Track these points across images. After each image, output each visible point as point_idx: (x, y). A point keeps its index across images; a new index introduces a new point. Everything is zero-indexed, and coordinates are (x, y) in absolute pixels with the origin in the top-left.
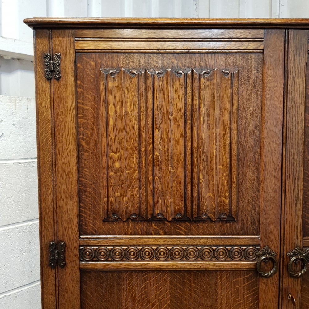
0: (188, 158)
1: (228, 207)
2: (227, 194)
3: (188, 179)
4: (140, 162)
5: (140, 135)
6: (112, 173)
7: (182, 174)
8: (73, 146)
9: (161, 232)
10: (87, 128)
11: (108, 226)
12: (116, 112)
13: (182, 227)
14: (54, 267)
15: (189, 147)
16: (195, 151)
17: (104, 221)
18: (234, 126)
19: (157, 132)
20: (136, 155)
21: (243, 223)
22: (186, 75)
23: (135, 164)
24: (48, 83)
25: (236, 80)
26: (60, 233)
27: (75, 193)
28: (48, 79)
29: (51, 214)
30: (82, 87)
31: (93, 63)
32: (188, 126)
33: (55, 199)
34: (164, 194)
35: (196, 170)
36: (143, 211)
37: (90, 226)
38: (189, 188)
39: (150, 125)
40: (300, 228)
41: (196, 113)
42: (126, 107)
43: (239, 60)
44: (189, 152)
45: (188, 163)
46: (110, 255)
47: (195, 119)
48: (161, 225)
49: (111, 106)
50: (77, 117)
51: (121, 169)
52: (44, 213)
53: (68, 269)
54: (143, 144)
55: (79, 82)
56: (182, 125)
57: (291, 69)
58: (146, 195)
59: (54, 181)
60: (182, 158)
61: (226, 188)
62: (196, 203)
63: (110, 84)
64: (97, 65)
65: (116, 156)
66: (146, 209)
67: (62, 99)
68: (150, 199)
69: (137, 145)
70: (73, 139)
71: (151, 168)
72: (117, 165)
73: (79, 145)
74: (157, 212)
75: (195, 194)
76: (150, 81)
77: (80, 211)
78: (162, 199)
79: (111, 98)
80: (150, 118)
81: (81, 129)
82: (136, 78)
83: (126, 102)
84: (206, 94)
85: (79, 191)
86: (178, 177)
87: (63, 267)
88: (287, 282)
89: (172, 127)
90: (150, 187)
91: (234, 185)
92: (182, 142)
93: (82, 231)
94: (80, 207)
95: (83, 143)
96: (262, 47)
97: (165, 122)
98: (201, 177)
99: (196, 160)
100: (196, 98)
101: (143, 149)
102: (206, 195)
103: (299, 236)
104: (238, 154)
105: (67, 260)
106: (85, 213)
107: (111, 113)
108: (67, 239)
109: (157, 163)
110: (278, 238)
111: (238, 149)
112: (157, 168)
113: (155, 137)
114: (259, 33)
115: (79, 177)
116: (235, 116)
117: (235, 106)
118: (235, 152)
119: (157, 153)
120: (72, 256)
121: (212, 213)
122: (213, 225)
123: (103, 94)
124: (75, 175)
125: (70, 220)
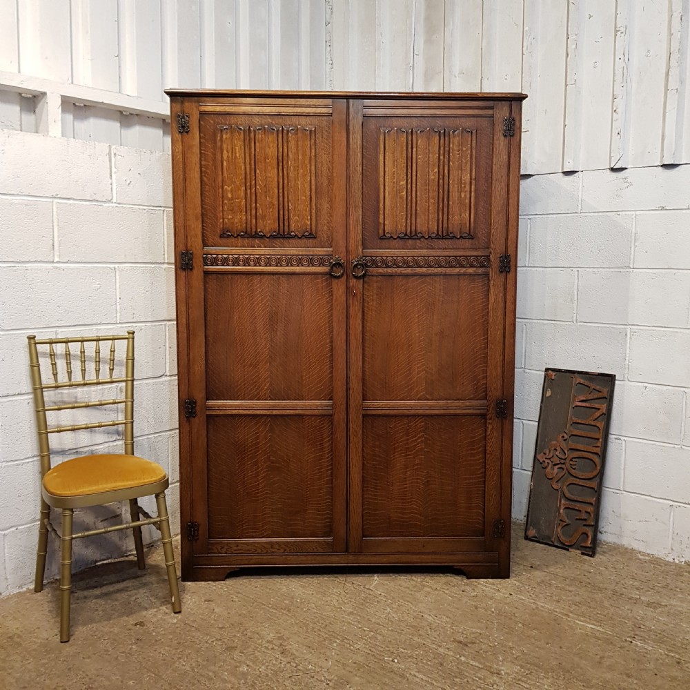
0: (281, 191)
1: (309, 227)
2: (309, 218)
3: (281, 206)
4: (246, 194)
5: (246, 173)
6: (226, 201)
7: (276, 203)
8: (198, 181)
9: (262, 246)
10: (207, 168)
11: (224, 240)
12: (228, 157)
13: (278, 242)
14: (184, 269)
15: (281, 183)
16: (285, 185)
17: (221, 237)
18: (313, 168)
19: (258, 171)
20: (243, 188)
21: (321, 239)
22: (278, 130)
23: (243, 194)
24: (180, 135)
25: (313, 135)
26: (189, 245)
27: (200, 215)
28: (180, 132)
29: (182, 231)
30: (204, 138)
31: (212, 121)
32: (280, 168)
33: (185, 220)
34: (264, 217)
35: (286, 200)
36: (249, 230)
37: (210, 241)
38: (281, 213)
39: (253, 167)
40: (360, 243)
41: (285, 158)
42: (235, 154)
43: (315, 120)
44: (281, 187)
45: (281, 195)
46: (225, 262)
47: (285, 162)
48: (262, 241)
49: (225, 152)
50: (201, 160)
51: (232, 199)
52: (177, 230)
53: (195, 271)
54: (248, 180)
55: (202, 135)
56: (276, 166)
57: (351, 128)
58: (251, 218)
59: (185, 206)
60: (276, 191)
61: (308, 213)
62: (286, 224)
63: (224, 136)
64: (215, 123)
65: (229, 189)
66: (251, 228)
67: (190, 147)
68: (254, 221)
69: (243, 180)
70: (197, 175)
71: (254, 198)
72: (230, 195)
73: (202, 181)
74: (259, 230)
75: (286, 218)
76: (252, 135)
77: (203, 229)
78: (263, 221)
79: (225, 146)
80: (253, 162)
81: (203, 169)
82: (242, 132)
83: (235, 150)
84: (292, 144)
85: (202, 214)
86: (273, 205)
87: (191, 269)
88: (353, 282)
89: (269, 168)
90: (254, 212)
91: (314, 211)
92: (276, 179)
93: (205, 244)
94: (203, 226)
95: (205, 178)
96: (331, 112)
97: (263, 164)
98: (290, 205)
99: (286, 193)
100: (285, 148)
101: (248, 184)
102: (294, 218)
103: (360, 249)
104: (316, 189)
105: (194, 265)
106: (207, 231)
107: (225, 157)
108: (194, 249)
109: (258, 195)
110: (344, 250)
111: (316, 185)
112: (258, 198)
113: (257, 175)
114: (329, 101)
115: (202, 204)
116: (313, 161)
117: (313, 154)
118: (313, 187)
119: (258, 187)
120: (197, 262)
121: (299, 231)
122: (299, 241)
123: (219, 144)
124: (199, 202)
125: (196, 236)
